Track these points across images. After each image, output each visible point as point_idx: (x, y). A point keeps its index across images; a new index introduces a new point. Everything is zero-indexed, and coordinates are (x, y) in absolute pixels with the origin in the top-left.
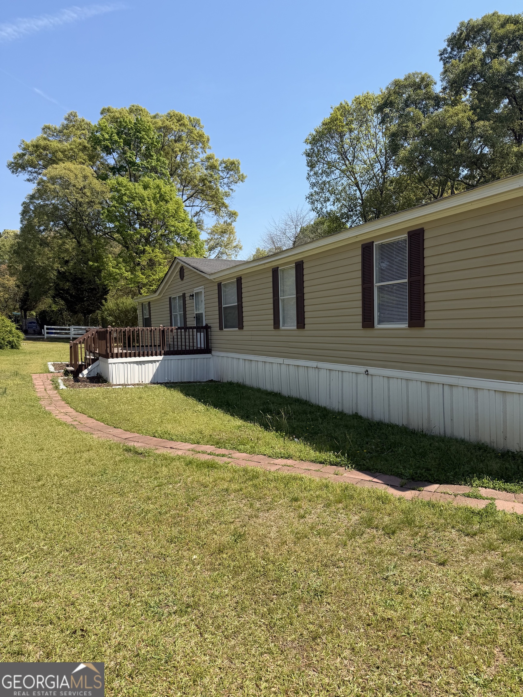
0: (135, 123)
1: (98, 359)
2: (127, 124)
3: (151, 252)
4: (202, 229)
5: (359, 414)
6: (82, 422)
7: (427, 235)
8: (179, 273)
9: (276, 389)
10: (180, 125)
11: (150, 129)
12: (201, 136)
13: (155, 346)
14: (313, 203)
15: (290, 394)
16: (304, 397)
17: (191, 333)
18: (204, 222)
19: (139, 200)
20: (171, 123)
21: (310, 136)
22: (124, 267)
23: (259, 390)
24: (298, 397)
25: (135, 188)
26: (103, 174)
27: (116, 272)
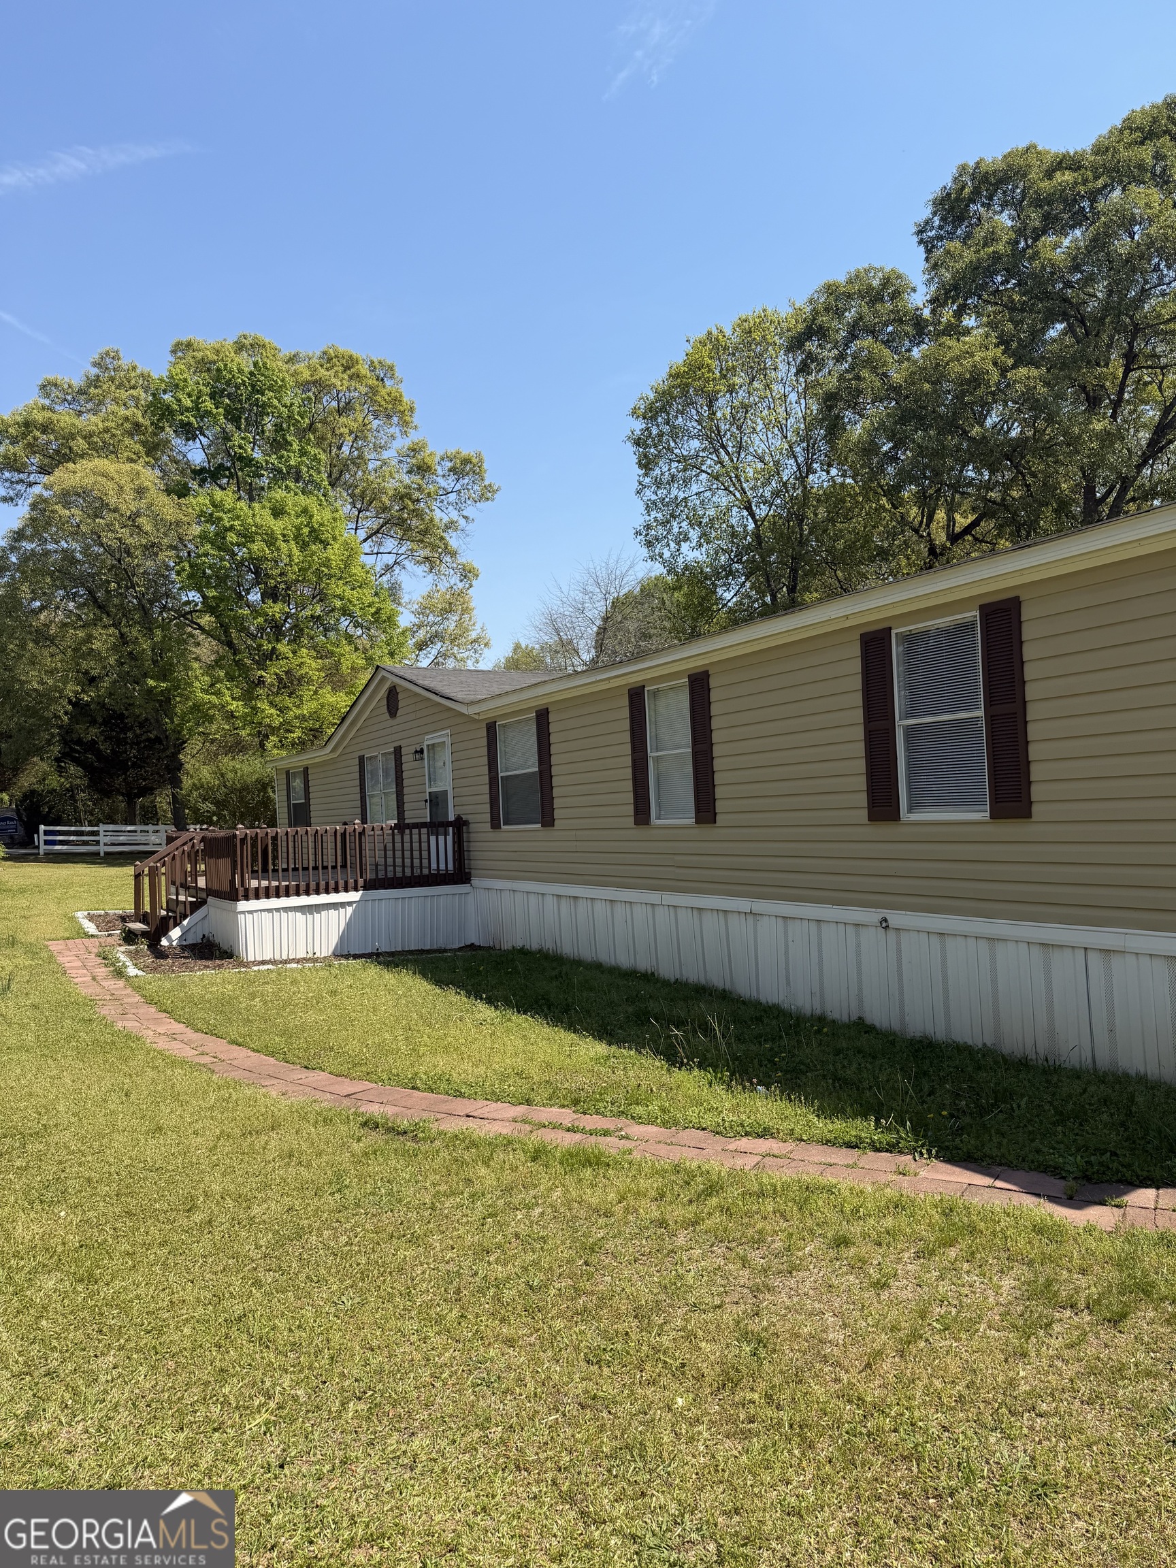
0: (251, 373)
1: (203, 903)
2: (234, 376)
3: (291, 655)
4: (399, 604)
5: (868, 1021)
6: (222, 1056)
7: (1027, 613)
8: (385, 702)
9: (643, 965)
10: (351, 378)
11: (285, 386)
12: (396, 401)
13: (325, 868)
14: (649, 544)
15: (681, 974)
16: (717, 980)
17: (416, 837)
18: (403, 586)
19: (264, 541)
20: (332, 373)
21: (642, 401)
22: (228, 689)
23: (598, 966)
24: (703, 982)
25: (254, 515)
26: (178, 483)
27: (210, 702)
